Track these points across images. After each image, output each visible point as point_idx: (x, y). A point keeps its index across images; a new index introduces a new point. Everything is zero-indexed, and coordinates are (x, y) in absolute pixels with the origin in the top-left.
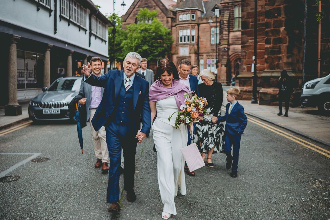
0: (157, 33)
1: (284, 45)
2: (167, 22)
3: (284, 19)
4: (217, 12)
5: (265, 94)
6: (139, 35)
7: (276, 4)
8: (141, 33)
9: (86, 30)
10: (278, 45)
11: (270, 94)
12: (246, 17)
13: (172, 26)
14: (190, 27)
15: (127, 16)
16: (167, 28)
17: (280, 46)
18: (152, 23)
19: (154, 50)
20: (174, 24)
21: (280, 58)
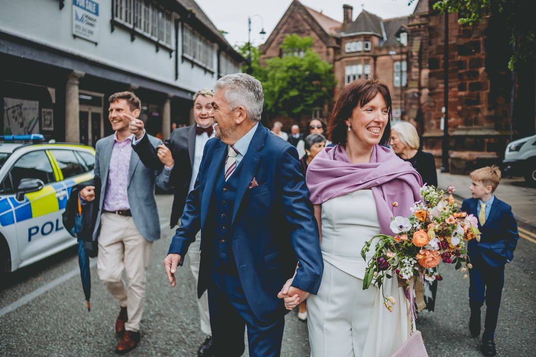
0: (311, 71)
1: (484, 92)
2: (328, 54)
3: (483, 57)
4: (403, 39)
5: (458, 159)
6: (285, 75)
7: (474, 36)
8: (287, 71)
9: (212, 73)
10: (476, 92)
11: (465, 160)
12: (434, 52)
13: (335, 60)
14: (363, 61)
15: (267, 45)
16: (327, 64)
17: (478, 94)
18: (305, 56)
19: (307, 97)
20: (338, 57)
21: (479, 110)
